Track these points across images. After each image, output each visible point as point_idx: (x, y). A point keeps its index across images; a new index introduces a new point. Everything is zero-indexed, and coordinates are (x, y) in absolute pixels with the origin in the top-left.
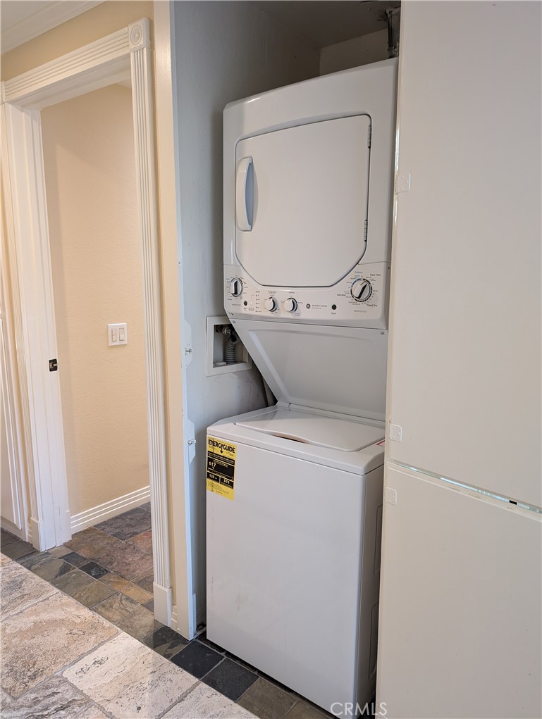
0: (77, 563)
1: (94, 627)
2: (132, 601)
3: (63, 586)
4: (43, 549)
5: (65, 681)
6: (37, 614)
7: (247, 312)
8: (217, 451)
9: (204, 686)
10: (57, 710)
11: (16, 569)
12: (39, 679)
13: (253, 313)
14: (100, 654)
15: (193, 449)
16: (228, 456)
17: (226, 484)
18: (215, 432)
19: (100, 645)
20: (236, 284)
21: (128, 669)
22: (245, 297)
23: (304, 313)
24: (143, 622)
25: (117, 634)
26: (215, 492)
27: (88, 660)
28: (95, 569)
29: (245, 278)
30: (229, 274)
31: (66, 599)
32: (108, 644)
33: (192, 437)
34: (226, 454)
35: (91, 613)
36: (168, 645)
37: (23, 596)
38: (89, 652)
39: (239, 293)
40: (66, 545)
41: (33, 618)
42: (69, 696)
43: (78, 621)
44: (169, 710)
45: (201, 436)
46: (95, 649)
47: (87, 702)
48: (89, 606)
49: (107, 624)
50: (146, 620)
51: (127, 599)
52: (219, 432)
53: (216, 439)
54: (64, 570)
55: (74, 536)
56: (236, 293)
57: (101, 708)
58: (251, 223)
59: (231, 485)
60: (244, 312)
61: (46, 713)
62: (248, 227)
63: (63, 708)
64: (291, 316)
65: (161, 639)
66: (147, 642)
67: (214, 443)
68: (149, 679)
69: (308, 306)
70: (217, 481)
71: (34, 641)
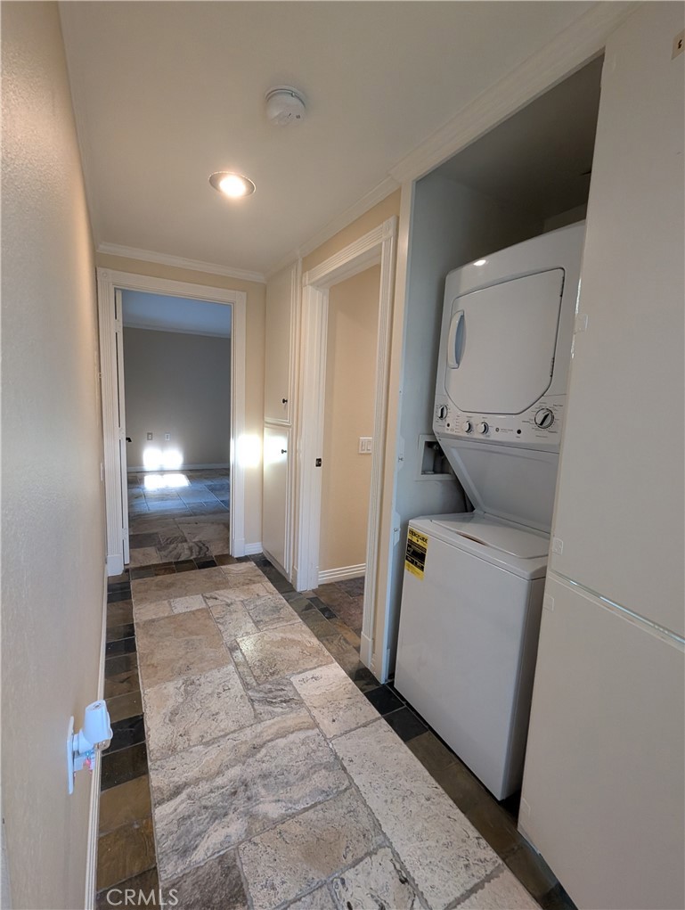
0: (317, 606)
1: (318, 652)
2: (347, 642)
3: (305, 618)
4: (298, 590)
5: (291, 684)
6: (285, 633)
7: (449, 432)
8: (414, 539)
9: (384, 722)
10: (282, 701)
11: (280, 599)
12: (275, 677)
13: (454, 433)
14: (317, 672)
15: (397, 535)
16: (422, 545)
17: (418, 567)
18: (415, 524)
19: (318, 666)
20: (442, 410)
21: (333, 689)
22: (449, 420)
23: (493, 435)
24: (351, 660)
25: (332, 662)
26: (410, 572)
27: (309, 674)
28: (328, 612)
29: (450, 405)
30: (438, 402)
31: (305, 627)
32: (324, 667)
33: (398, 526)
34: (420, 542)
35: (318, 642)
36: (365, 682)
37: (279, 618)
38: (311, 669)
39: (444, 416)
40: (313, 591)
41: (282, 635)
42: (291, 695)
43: (309, 645)
44: (355, 729)
45: (405, 526)
46: (315, 668)
47: (301, 703)
48: (318, 637)
49: (327, 653)
50: (354, 659)
51: (345, 639)
52: (418, 525)
53: (415, 530)
54: (308, 607)
55: (319, 586)
56: (442, 416)
57: (309, 711)
58: (458, 362)
59: (422, 568)
60: (446, 432)
61: (274, 701)
62: (456, 365)
63: (285, 702)
64: (482, 437)
65: (361, 676)
66: (350, 675)
67: (413, 533)
68: (346, 702)
69: (497, 430)
70: (412, 563)
71: (279, 650)
